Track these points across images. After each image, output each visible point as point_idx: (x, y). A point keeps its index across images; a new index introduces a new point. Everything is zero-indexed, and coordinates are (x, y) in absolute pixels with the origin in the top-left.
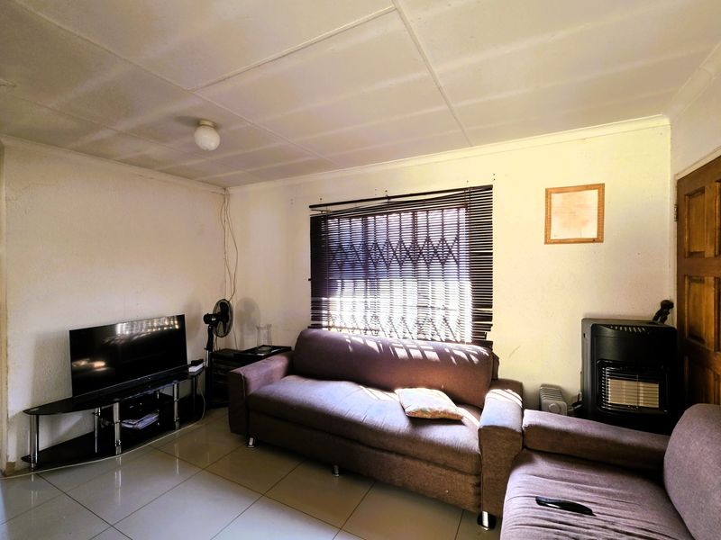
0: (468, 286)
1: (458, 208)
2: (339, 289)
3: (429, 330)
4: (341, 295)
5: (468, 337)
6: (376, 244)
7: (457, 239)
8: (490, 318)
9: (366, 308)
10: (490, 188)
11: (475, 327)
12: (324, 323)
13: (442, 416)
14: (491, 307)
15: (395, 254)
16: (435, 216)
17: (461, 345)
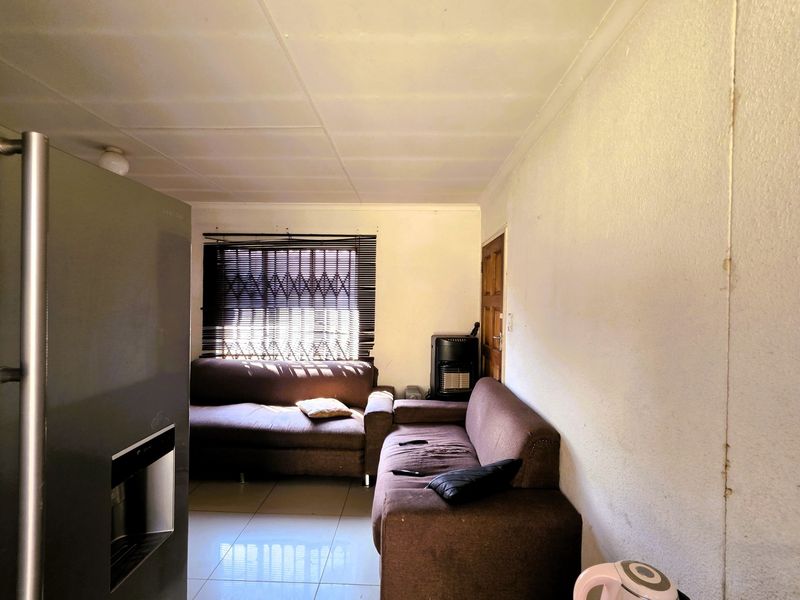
0: (356, 314)
1: (350, 251)
2: (236, 318)
3: (323, 352)
4: (238, 324)
5: (356, 354)
6: (276, 276)
7: (349, 275)
8: (372, 340)
9: (265, 335)
10: (374, 237)
11: (361, 347)
12: (218, 352)
14: (373, 330)
15: (294, 286)
16: (331, 255)
17: (350, 362)
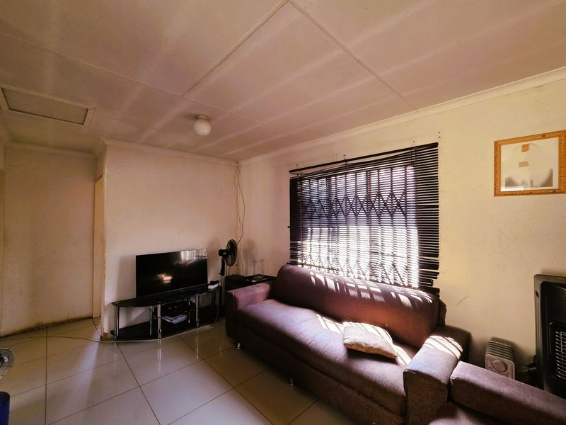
0: (414, 232)
1: (406, 166)
2: (309, 235)
3: (379, 273)
4: (311, 240)
5: (415, 282)
6: (337, 200)
7: (405, 193)
8: (436, 267)
9: (329, 251)
10: (436, 145)
11: (422, 274)
12: (299, 261)
13: (376, 352)
14: (437, 256)
15: (351, 207)
16: (385, 175)
17: (408, 289)
